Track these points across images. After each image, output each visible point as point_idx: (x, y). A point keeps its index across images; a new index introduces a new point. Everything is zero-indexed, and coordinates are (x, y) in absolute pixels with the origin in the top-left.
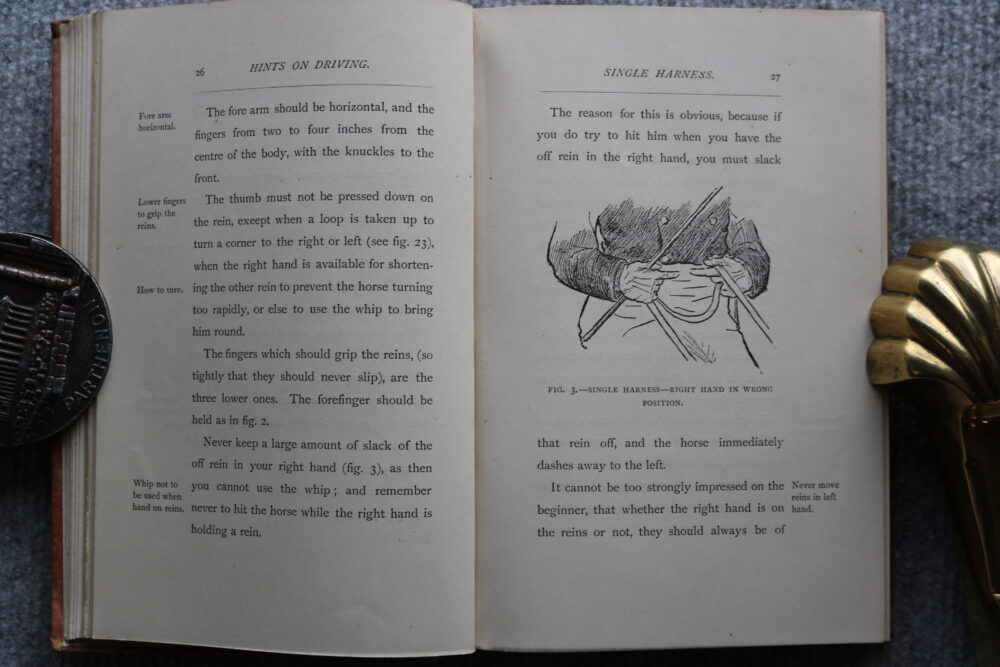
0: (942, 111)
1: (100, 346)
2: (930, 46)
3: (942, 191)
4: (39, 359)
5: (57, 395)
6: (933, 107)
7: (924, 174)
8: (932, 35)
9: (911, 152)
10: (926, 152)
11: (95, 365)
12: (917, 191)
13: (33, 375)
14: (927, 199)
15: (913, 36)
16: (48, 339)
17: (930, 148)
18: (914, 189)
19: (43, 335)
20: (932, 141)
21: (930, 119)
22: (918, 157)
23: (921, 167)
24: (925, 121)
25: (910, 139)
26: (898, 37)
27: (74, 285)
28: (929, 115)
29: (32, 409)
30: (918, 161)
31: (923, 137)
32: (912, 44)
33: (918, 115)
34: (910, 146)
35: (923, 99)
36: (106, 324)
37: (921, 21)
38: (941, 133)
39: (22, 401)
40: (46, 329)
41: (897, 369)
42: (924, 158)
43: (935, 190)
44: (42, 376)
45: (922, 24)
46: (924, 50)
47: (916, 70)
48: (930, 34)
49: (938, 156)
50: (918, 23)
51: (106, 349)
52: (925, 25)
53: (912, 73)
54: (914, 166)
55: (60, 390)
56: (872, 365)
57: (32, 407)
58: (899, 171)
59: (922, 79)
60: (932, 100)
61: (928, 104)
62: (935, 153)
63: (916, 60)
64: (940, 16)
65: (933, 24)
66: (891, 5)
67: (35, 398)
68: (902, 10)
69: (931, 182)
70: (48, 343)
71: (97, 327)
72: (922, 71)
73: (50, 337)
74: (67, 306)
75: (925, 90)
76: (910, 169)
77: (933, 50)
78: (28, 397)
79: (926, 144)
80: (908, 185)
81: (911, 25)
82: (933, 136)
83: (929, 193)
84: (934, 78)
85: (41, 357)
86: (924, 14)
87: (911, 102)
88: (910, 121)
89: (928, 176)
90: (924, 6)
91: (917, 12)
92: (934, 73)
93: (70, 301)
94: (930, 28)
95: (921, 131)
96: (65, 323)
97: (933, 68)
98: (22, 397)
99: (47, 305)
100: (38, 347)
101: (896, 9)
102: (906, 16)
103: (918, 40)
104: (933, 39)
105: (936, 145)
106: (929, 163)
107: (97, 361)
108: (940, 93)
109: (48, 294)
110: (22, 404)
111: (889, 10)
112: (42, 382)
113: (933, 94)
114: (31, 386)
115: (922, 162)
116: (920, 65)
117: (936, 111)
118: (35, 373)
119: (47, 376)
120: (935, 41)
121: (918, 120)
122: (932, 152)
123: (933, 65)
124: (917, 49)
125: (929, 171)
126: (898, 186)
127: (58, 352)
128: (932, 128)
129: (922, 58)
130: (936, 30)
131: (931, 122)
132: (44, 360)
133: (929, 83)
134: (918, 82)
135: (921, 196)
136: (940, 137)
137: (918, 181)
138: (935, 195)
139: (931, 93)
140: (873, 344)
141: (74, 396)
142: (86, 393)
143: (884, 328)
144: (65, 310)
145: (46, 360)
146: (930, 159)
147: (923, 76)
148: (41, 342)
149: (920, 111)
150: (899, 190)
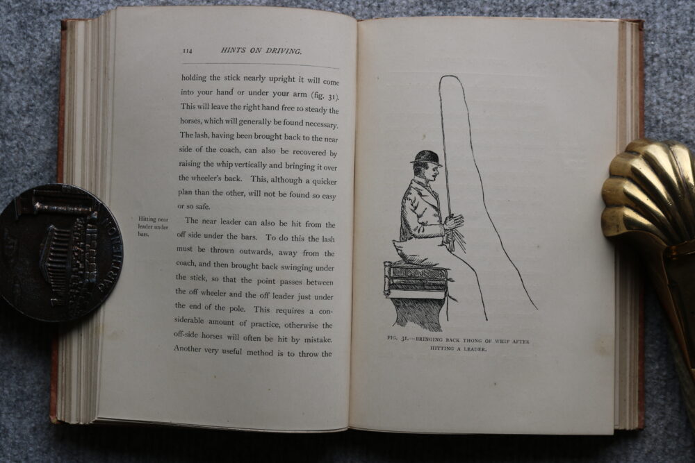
0: (692, 72)
1: (116, 248)
2: (684, 30)
3: (691, 126)
4: (78, 262)
5: (93, 283)
6: (685, 70)
7: (679, 114)
8: (686, 22)
9: (671, 100)
10: (681, 100)
11: (114, 260)
12: (674, 126)
13: (75, 273)
14: (681, 131)
15: (673, 23)
16: (82, 248)
17: (683, 97)
18: (672, 124)
19: (78, 246)
20: (685, 93)
21: (684, 78)
22: (675, 103)
23: (677, 110)
24: (680, 79)
25: (670, 91)
26: (663, 24)
27: (93, 211)
28: (683, 75)
29: (78, 294)
30: (675, 106)
31: (679, 90)
32: (672, 28)
33: (675, 75)
34: (669, 96)
35: (679, 64)
36: (117, 233)
37: (678, 13)
38: (691, 87)
39: (71, 291)
40: (80, 242)
41: (618, 226)
42: (678, 104)
43: (687, 125)
44: (82, 272)
45: (679, 15)
46: (680, 31)
47: (674, 45)
48: (684, 21)
49: (688, 103)
50: (676, 14)
51: (119, 249)
52: (681, 15)
53: (672, 47)
54: (672, 109)
55: (94, 280)
56: (604, 224)
57: (78, 293)
58: (662, 112)
59: (678, 51)
60: (685, 66)
61: (682, 68)
62: (687, 100)
63: (675, 38)
64: (691, 9)
65: (686, 15)
66: (659, 2)
67: (79, 288)
68: (666, 5)
69: (684, 120)
70: (82, 251)
71: (112, 236)
72: (678, 46)
73: (83, 247)
74: (91, 226)
75: (680, 58)
76: (670, 111)
77: (686, 32)
78: (75, 287)
79: (681, 94)
80: (668, 122)
81: (672, 15)
82: (685, 89)
83: (682, 127)
84: (687, 51)
85: (79, 260)
86: (680, 8)
87: (671, 66)
88: (670, 79)
89: (681, 115)
90: (680, 3)
91: (676, 6)
92: (687, 47)
93: (92, 221)
94: (685, 17)
95: (677, 86)
96: (91, 236)
97: (686, 44)
98: (71, 288)
99: (79, 227)
100: (76, 254)
101: (662, 4)
102: (668, 10)
103: (676, 25)
104: (686, 25)
105: (686, 95)
106: (682, 108)
107: (115, 258)
108: (691, 61)
109: (78, 220)
110: (71, 293)
111: (657, 5)
112: (82, 276)
113: (686, 61)
114: (75, 280)
115: (678, 106)
116: (678, 42)
117: (688, 72)
118: (76, 271)
119: (84, 271)
120: (688, 26)
121: (676, 79)
122: (685, 100)
123: (686, 42)
124: (676, 31)
125: (683, 112)
126: (662, 122)
127: (90, 255)
128: (685, 84)
129: (678, 38)
130: (688, 19)
131: (684, 80)
132: (81, 262)
133: (684, 54)
134: (676, 53)
135: (676, 129)
136: (690, 90)
137: (675, 119)
138: (686, 129)
139: (685, 61)
140: (605, 210)
141: (104, 283)
142: (111, 280)
143: (611, 200)
144: (90, 228)
145: (83, 262)
146: (683, 104)
147: (680, 49)
148: (78, 251)
149: (677, 73)
150: (662, 125)
